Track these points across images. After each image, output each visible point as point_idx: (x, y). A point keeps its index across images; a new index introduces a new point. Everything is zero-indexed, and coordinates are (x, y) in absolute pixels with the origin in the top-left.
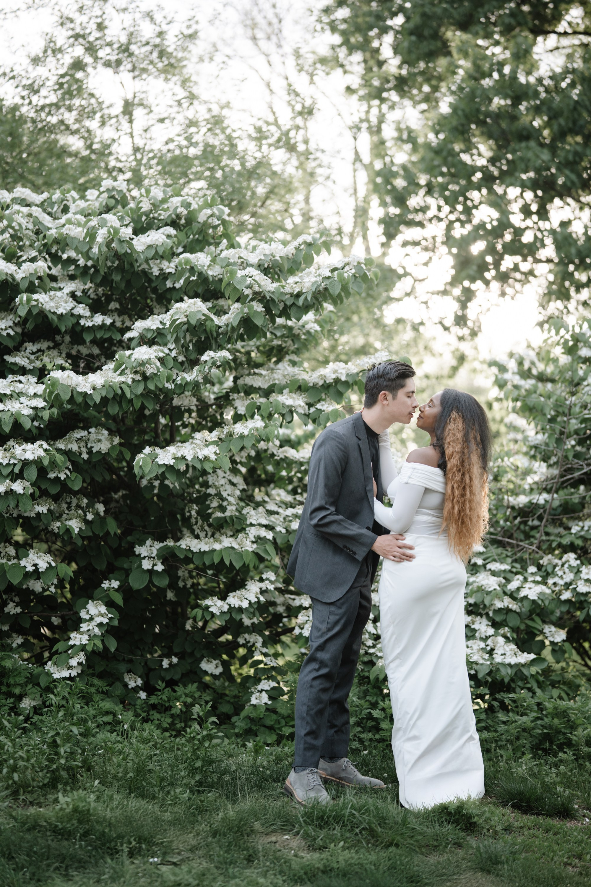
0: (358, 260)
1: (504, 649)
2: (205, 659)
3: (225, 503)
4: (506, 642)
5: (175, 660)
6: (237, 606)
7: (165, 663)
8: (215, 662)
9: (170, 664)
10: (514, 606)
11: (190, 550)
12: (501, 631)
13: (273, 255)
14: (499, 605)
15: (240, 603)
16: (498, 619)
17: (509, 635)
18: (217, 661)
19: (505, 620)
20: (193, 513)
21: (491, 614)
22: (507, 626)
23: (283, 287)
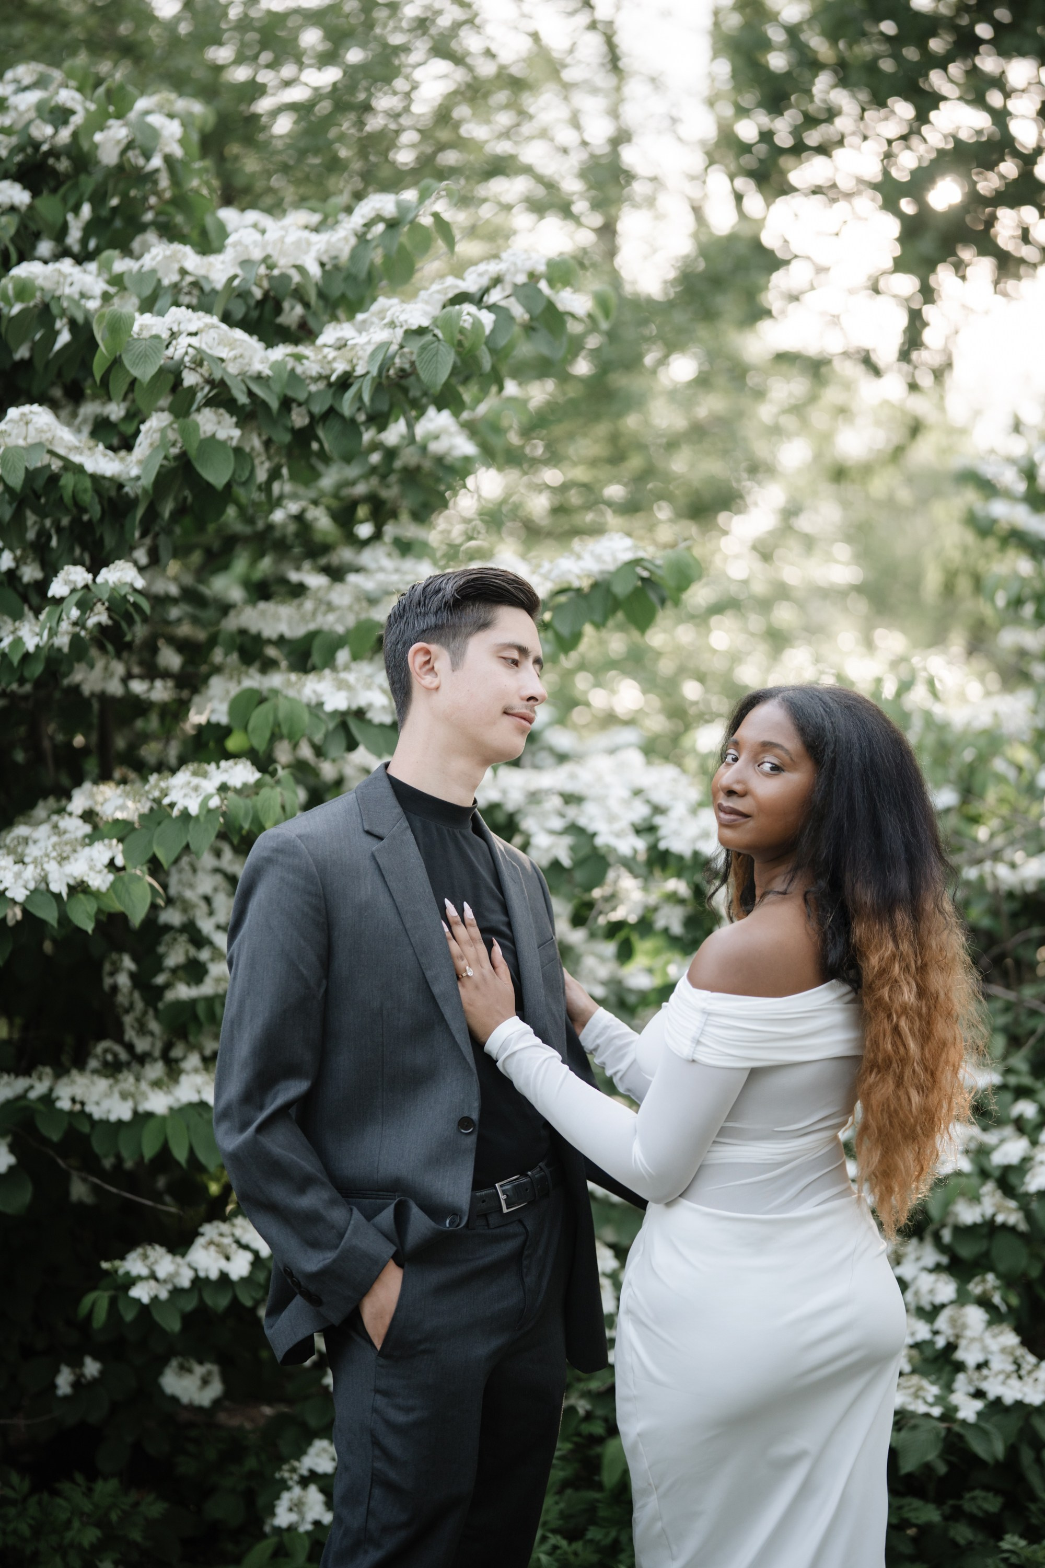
0: (528, 266)
1: (985, 1349)
2: (174, 1363)
3: (204, 955)
4: (990, 1323)
5: (92, 1368)
6: (214, 1275)
7: (64, 1382)
8: (199, 1370)
9: (77, 1385)
10: (1010, 1215)
11: (82, 1112)
12: (975, 1288)
13: (268, 262)
14: (968, 1214)
15: (223, 1264)
16: (966, 1251)
17: (997, 1299)
18: (209, 1367)
19: (986, 1254)
20: (123, 980)
21: (947, 1235)
22: (992, 1269)
23: (299, 358)
